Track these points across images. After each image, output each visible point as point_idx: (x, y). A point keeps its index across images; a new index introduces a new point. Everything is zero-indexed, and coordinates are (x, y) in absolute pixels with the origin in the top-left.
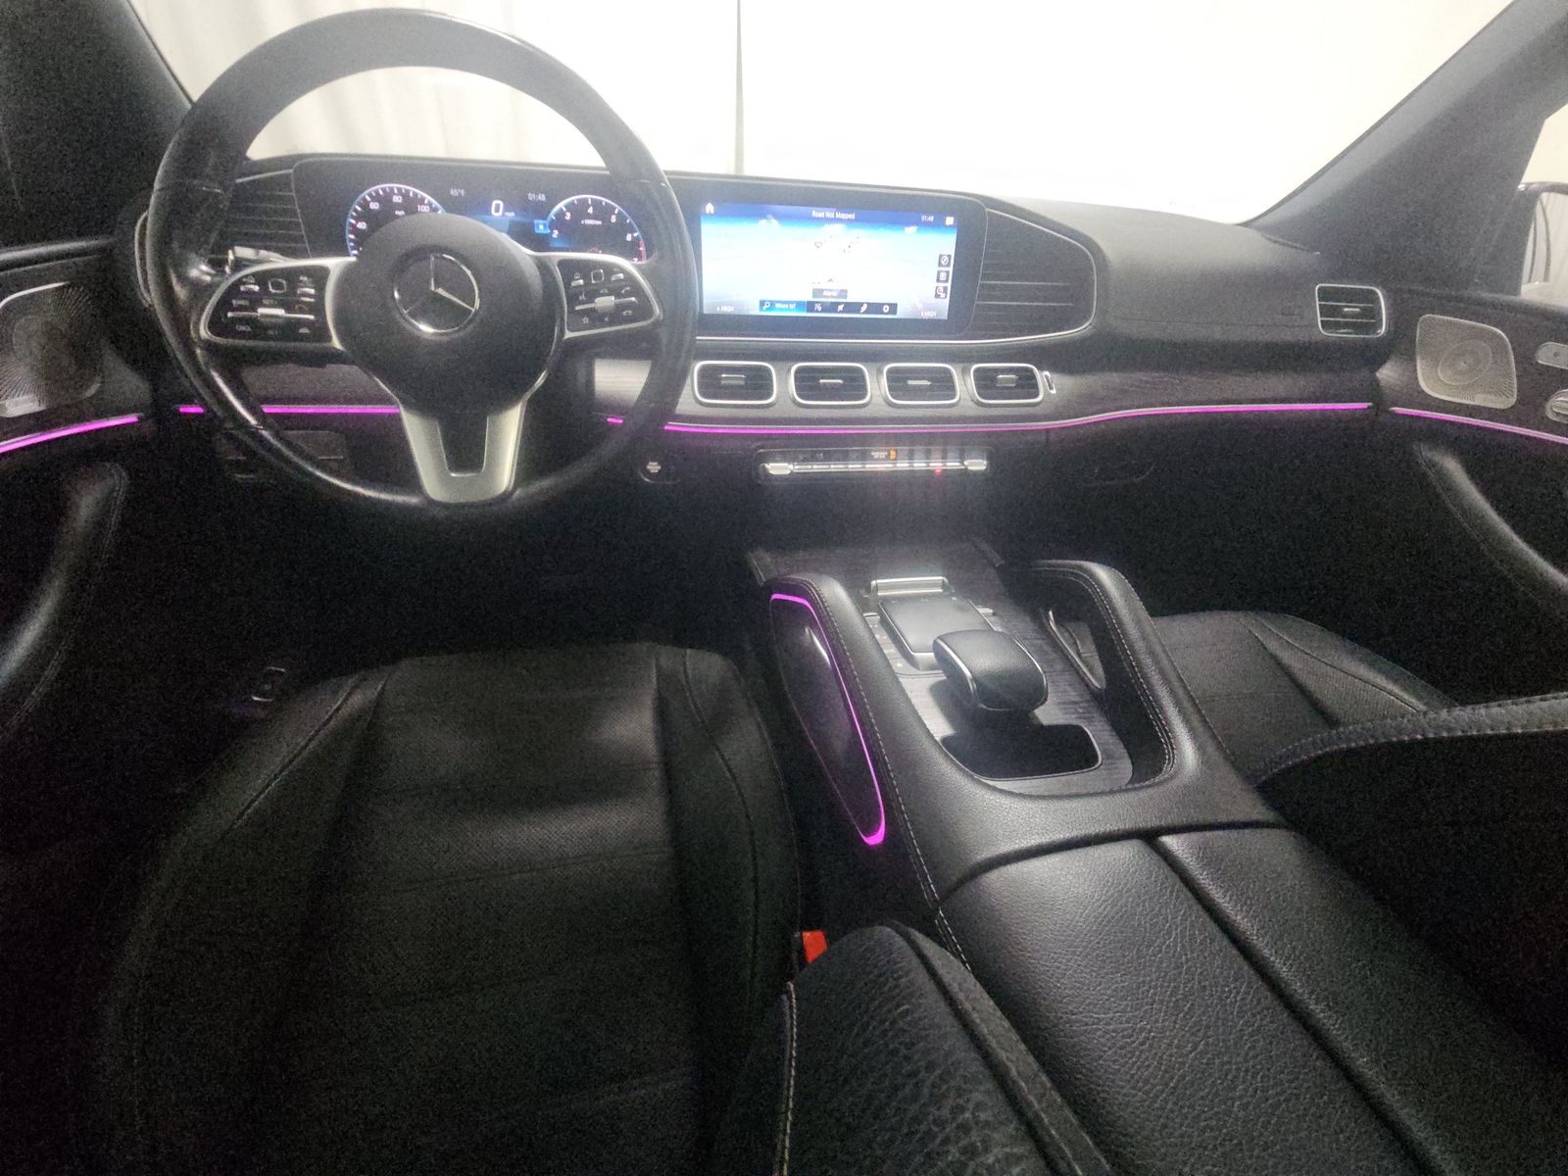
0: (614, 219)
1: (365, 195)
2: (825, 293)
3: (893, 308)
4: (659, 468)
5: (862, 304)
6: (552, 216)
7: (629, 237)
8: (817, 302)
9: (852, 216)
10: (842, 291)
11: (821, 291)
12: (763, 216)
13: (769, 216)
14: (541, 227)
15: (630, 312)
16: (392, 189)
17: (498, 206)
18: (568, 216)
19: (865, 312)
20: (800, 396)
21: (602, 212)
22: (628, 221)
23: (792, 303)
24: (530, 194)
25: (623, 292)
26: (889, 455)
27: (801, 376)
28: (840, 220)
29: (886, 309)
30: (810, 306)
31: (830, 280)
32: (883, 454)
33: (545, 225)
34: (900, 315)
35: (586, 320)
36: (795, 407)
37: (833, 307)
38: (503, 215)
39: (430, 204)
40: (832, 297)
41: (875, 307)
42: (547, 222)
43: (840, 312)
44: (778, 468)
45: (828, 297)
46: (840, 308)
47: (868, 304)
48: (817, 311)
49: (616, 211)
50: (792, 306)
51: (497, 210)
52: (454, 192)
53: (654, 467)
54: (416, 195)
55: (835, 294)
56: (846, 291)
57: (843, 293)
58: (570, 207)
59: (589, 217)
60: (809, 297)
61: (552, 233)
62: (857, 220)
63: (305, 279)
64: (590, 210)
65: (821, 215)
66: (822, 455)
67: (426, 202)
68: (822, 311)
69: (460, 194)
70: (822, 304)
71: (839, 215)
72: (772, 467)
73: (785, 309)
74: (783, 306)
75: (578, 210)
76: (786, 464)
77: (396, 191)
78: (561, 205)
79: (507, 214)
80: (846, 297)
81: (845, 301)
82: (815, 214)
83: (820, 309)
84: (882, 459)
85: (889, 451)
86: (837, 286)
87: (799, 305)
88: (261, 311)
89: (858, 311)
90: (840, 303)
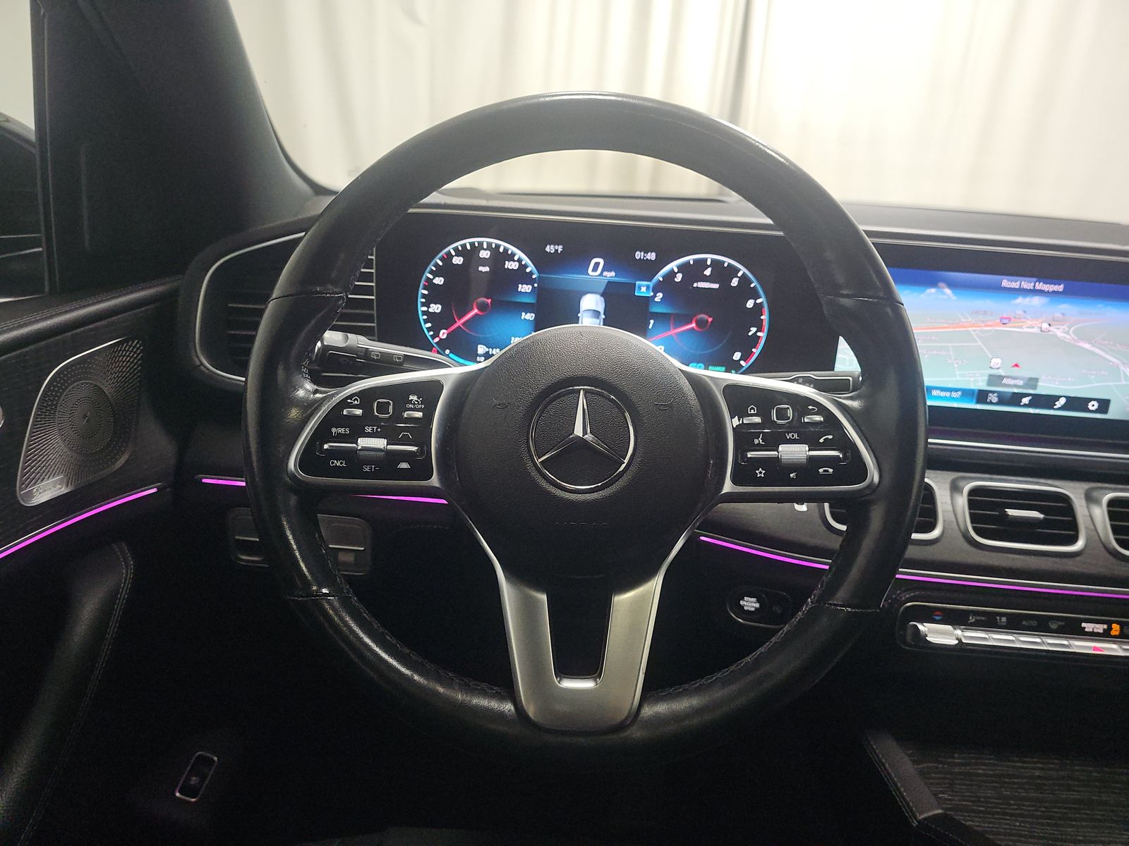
0: (735, 282)
1: (450, 248)
2: (1005, 381)
3: (1104, 405)
4: (757, 605)
5: (1057, 398)
6: (659, 277)
7: (750, 304)
8: (993, 392)
9: (1060, 288)
10: (1031, 379)
11: (1001, 378)
12: (933, 283)
13: (941, 284)
14: (644, 289)
15: (831, 470)
16: (481, 244)
17: (597, 264)
18: (679, 278)
19: (1062, 408)
20: (979, 532)
21: (722, 274)
22: (752, 285)
23: (956, 390)
24: (638, 253)
25: (822, 440)
26: (1110, 628)
27: (978, 499)
28: (1041, 292)
29: (1093, 406)
30: (982, 396)
31: (1016, 365)
32: (1100, 628)
33: (648, 287)
34: (1112, 414)
35: (760, 473)
36: (966, 546)
37: (1015, 399)
38: (601, 274)
39: (520, 261)
40: (1016, 386)
41: (1077, 403)
42: (651, 284)
43: (1025, 405)
44: (940, 634)
45: (1009, 386)
46: (1025, 400)
47: (1068, 398)
48: (991, 403)
49: (740, 274)
50: (954, 395)
51: (595, 269)
52: (550, 249)
53: (750, 604)
54: (506, 250)
55: (1021, 383)
56: (1038, 379)
57: (1033, 382)
58: (682, 268)
59: (706, 279)
60: (982, 385)
61: (655, 296)
62: (1064, 293)
63: (414, 398)
64: (708, 272)
65: (1015, 285)
66: (1004, 619)
67: (516, 258)
68: (1000, 403)
69: (556, 250)
70: (1000, 394)
71: (1040, 286)
72: (930, 631)
73: (945, 398)
74: (943, 394)
75: (694, 272)
76: (949, 627)
77: (485, 246)
78: (673, 265)
79: (605, 273)
80: (1035, 387)
81: (1032, 392)
82: (1006, 283)
83: (995, 400)
84: (1098, 634)
85: (1109, 623)
86: (1026, 372)
87: (966, 393)
88: (363, 442)
89: (1051, 407)
90: (1026, 395)
